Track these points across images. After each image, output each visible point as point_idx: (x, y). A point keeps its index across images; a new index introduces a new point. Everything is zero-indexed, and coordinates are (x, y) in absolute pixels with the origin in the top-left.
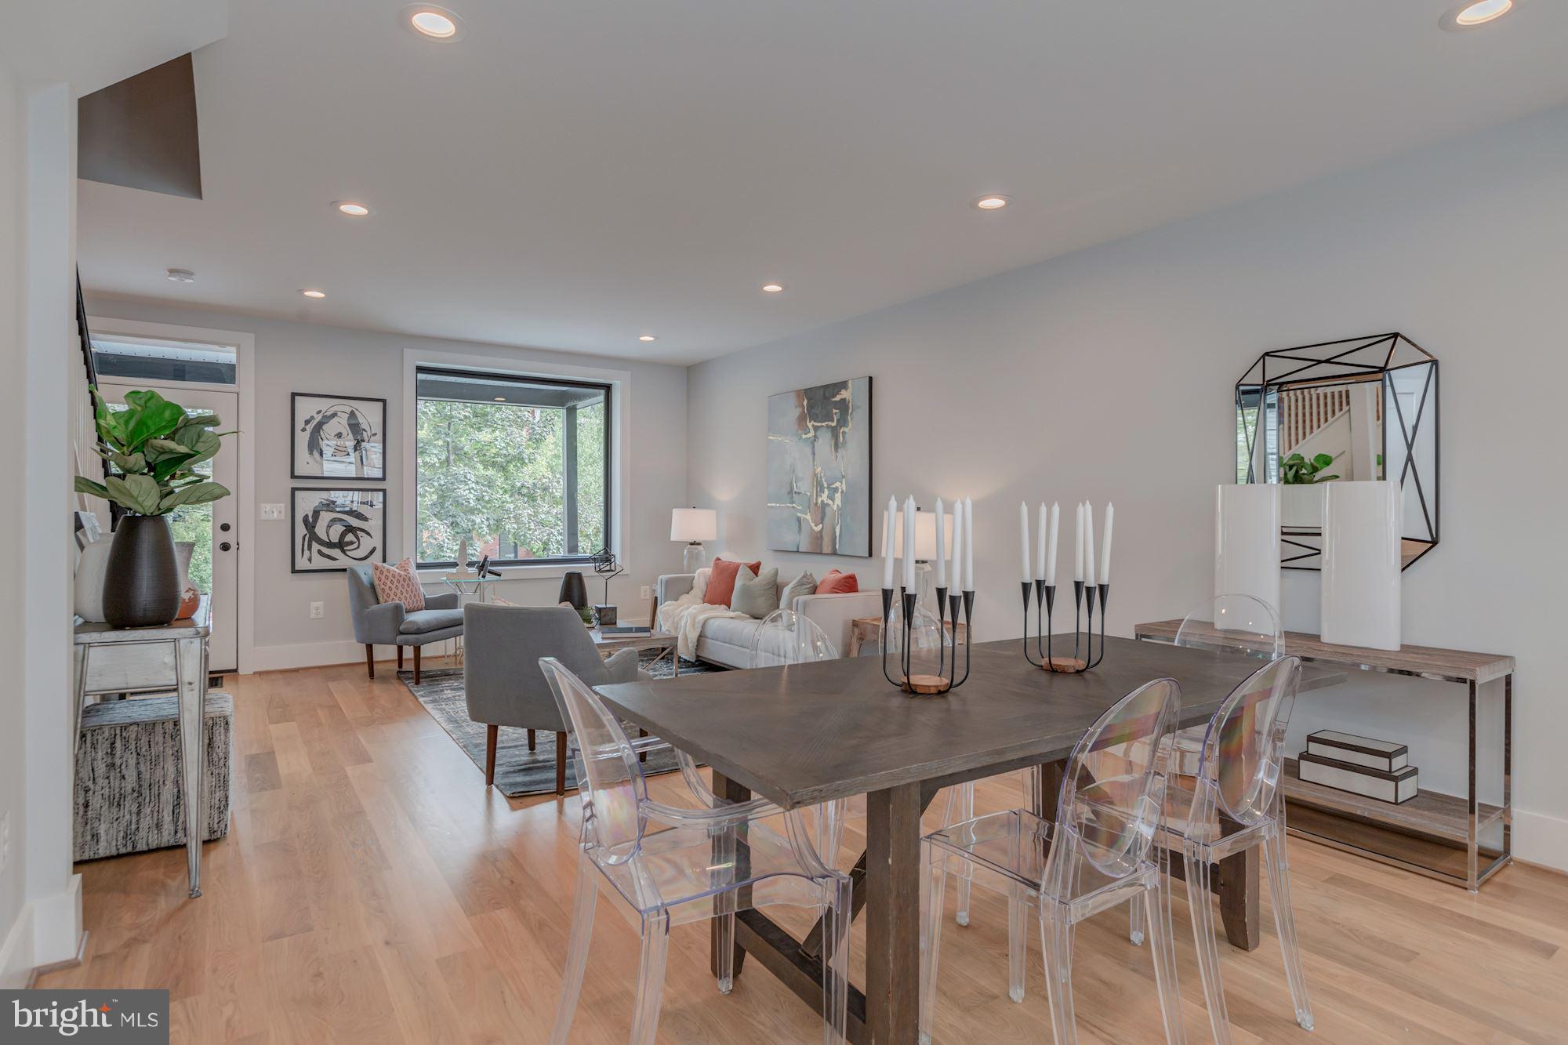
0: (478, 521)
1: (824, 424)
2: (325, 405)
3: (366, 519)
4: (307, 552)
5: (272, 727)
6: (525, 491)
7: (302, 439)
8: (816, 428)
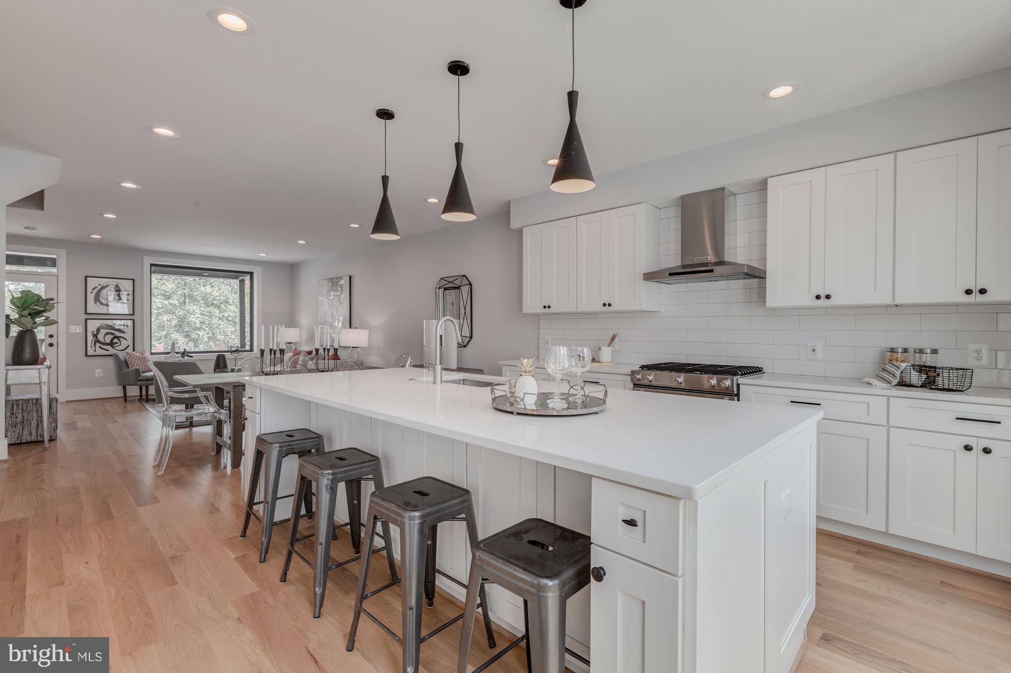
0: (201, 334)
2: (103, 281)
3: (124, 332)
4: (93, 348)
5: (75, 416)
6: (230, 319)
7: (91, 297)
8: (334, 295)
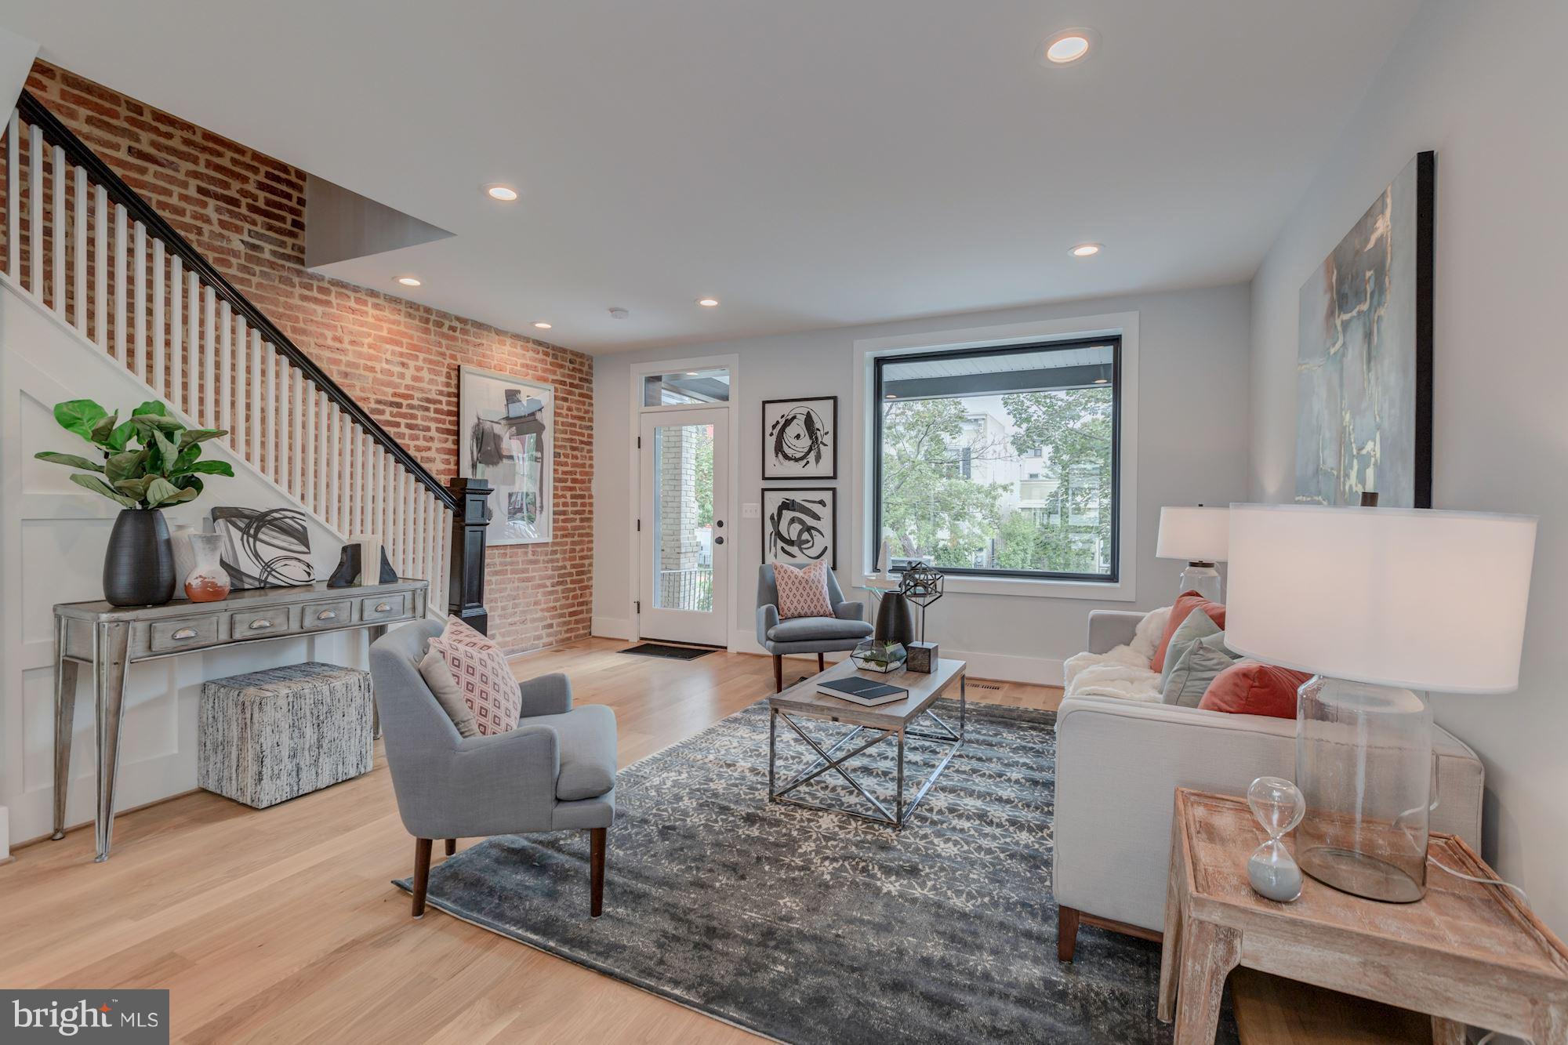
1: (1354, 313)
2: (787, 409)
3: (819, 519)
4: (773, 548)
7: (770, 444)
8: (1346, 327)
